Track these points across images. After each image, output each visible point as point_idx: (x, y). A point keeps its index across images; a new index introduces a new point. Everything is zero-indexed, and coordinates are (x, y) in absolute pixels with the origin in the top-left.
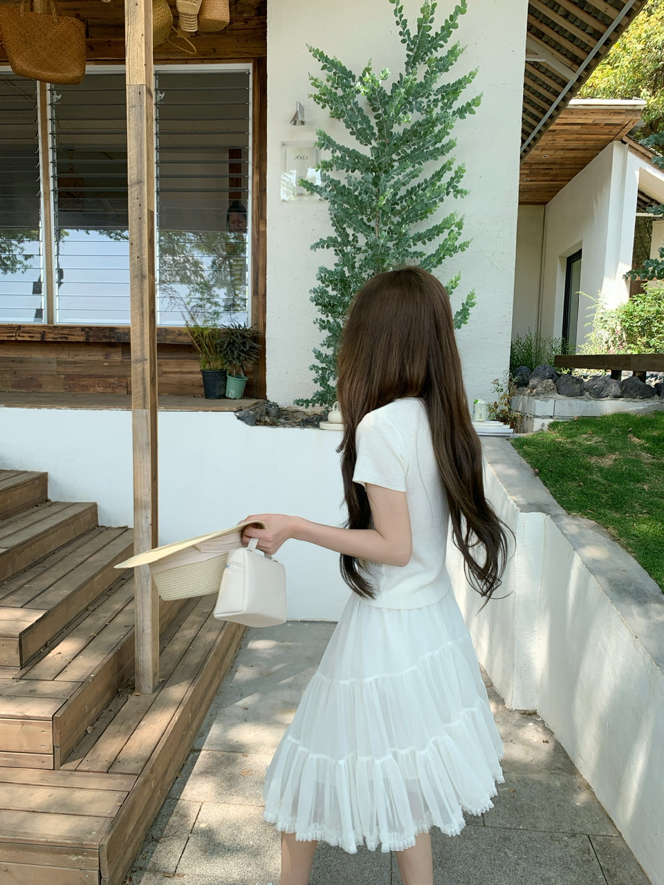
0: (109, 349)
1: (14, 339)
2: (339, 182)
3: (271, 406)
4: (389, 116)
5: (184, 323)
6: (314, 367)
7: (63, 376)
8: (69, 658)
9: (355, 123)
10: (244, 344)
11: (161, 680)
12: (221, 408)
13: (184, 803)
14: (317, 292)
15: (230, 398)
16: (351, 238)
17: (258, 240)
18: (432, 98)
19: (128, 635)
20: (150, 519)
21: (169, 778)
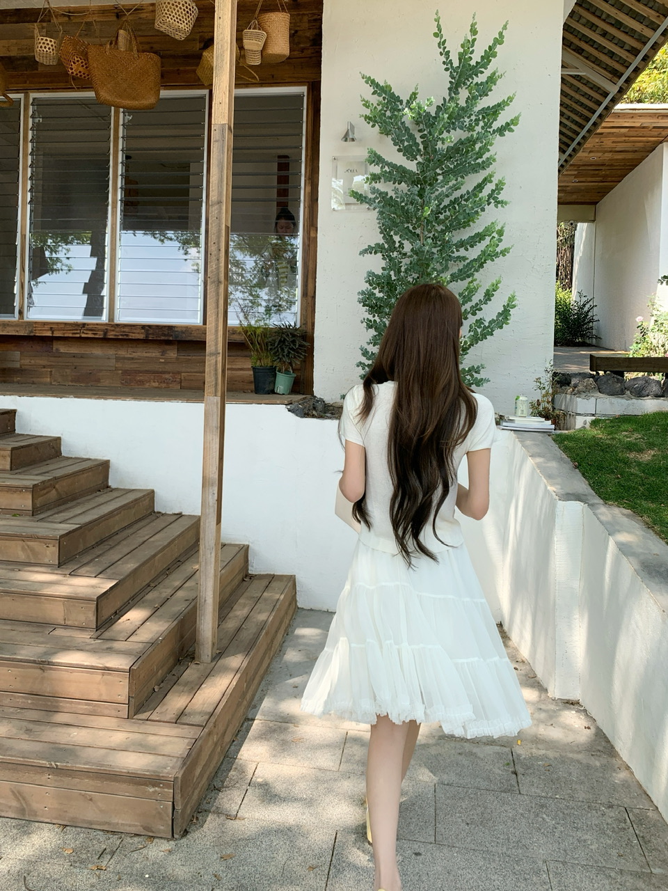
0: (167, 347)
1: (78, 336)
2: (387, 194)
3: (318, 401)
4: (434, 137)
5: (238, 322)
6: (360, 364)
7: (120, 372)
8: (138, 623)
9: (402, 141)
10: (294, 342)
11: (218, 651)
12: (274, 401)
13: (241, 762)
14: (365, 294)
15: (279, 394)
16: (397, 245)
17: (309, 246)
18: (473, 118)
19: (189, 608)
20: (216, 495)
21: (228, 738)
